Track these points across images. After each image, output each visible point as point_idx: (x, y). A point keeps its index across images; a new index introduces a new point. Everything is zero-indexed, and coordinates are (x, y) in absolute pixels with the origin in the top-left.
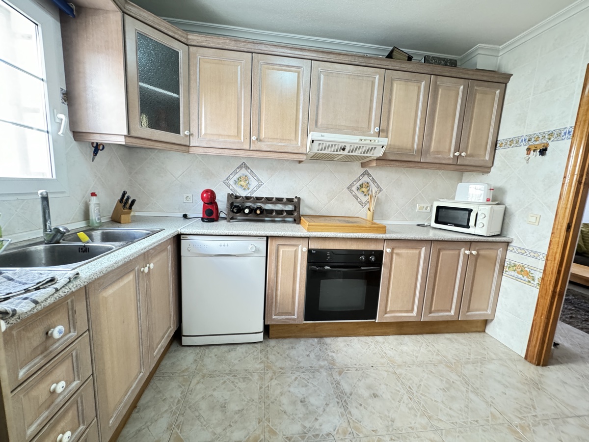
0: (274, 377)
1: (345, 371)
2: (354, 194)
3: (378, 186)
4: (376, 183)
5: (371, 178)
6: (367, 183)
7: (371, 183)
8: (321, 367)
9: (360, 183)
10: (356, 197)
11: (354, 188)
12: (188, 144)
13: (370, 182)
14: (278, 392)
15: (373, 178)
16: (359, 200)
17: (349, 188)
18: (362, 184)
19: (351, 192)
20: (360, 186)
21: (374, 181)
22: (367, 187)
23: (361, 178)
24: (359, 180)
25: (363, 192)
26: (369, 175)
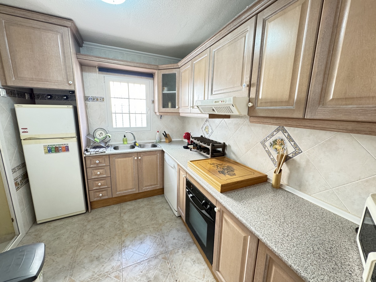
0: (155, 228)
1: (166, 261)
2: (266, 149)
3: (296, 146)
4: (293, 141)
5: (286, 134)
6: (282, 140)
7: (286, 141)
8: (167, 247)
9: (273, 138)
10: (269, 153)
11: (267, 144)
12: (178, 112)
13: (286, 139)
14: (146, 232)
15: (289, 135)
16: (271, 157)
17: (263, 143)
18: (276, 140)
19: (264, 147)
20: (274, 142)
21: (290, 139)
22: (282, 144)
23: (275, 133)
24: (273, 135)
25: (276, 149)
26: (284, 131)
